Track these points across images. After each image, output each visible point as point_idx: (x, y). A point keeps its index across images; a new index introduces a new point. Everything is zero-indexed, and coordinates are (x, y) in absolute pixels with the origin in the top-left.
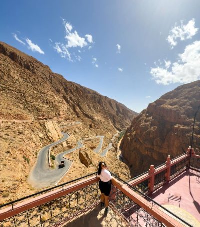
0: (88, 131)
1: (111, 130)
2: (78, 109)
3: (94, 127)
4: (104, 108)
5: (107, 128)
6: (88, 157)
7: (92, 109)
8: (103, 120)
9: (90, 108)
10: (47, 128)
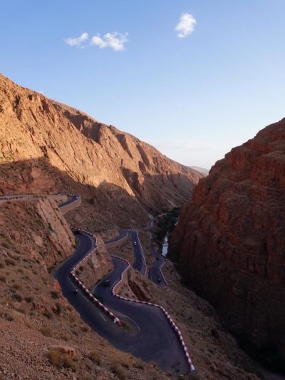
7: (84, 157)
10: (44, 218)
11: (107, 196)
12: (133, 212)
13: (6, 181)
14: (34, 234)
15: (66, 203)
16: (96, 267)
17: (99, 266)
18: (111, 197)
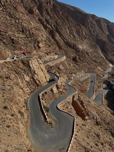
0: (74, 68)
1: (100, 64)
2: (58, 37)
3: (78, 61)
4: (90, 32)
5: (95, 61)
6: (84, 107)
7: (75, 34)
8: (90, 50)
9: (72, 34)
10: (32, 68)
11: (86, 54)
12: (100, 63)
13: (26, 49)
14: (25, 76)
15: (57, 59)
16: (55, 92)
17: (57, 92)
18: (88, 55)
